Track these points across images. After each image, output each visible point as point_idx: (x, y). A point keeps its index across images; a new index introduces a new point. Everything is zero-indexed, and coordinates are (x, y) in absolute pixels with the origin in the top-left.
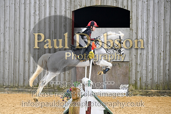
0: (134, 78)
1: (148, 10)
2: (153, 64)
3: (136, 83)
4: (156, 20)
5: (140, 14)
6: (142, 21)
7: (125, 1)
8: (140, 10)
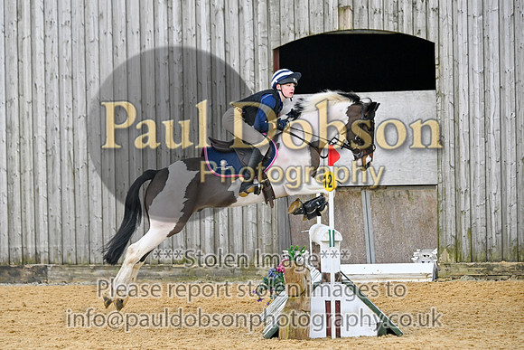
1: (484, 38)
2: (503, 189)
3: (457, 244)
4: (508, 66)
6: (470, 70)
7: (420, 17)
8: (462, 40)
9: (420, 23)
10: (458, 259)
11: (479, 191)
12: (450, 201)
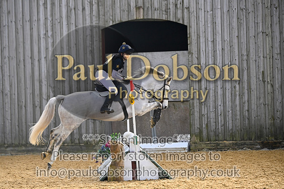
0: (197, 125)
1: (214, 23)
2: (224, 103)
3: (201, 132)
4: (226, 38)
5: (202, 29)
6: (206, 40)
7: (179, 12)
8: (202, 24)
9: (179, 15)
10: (201, 140)
11: (212, 104)
12: (197, 109)
